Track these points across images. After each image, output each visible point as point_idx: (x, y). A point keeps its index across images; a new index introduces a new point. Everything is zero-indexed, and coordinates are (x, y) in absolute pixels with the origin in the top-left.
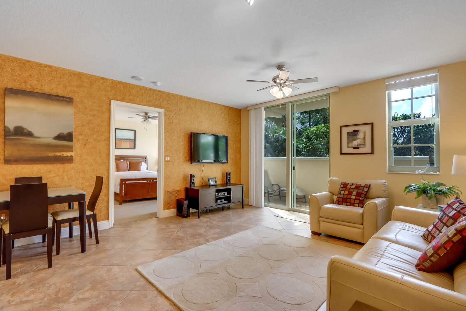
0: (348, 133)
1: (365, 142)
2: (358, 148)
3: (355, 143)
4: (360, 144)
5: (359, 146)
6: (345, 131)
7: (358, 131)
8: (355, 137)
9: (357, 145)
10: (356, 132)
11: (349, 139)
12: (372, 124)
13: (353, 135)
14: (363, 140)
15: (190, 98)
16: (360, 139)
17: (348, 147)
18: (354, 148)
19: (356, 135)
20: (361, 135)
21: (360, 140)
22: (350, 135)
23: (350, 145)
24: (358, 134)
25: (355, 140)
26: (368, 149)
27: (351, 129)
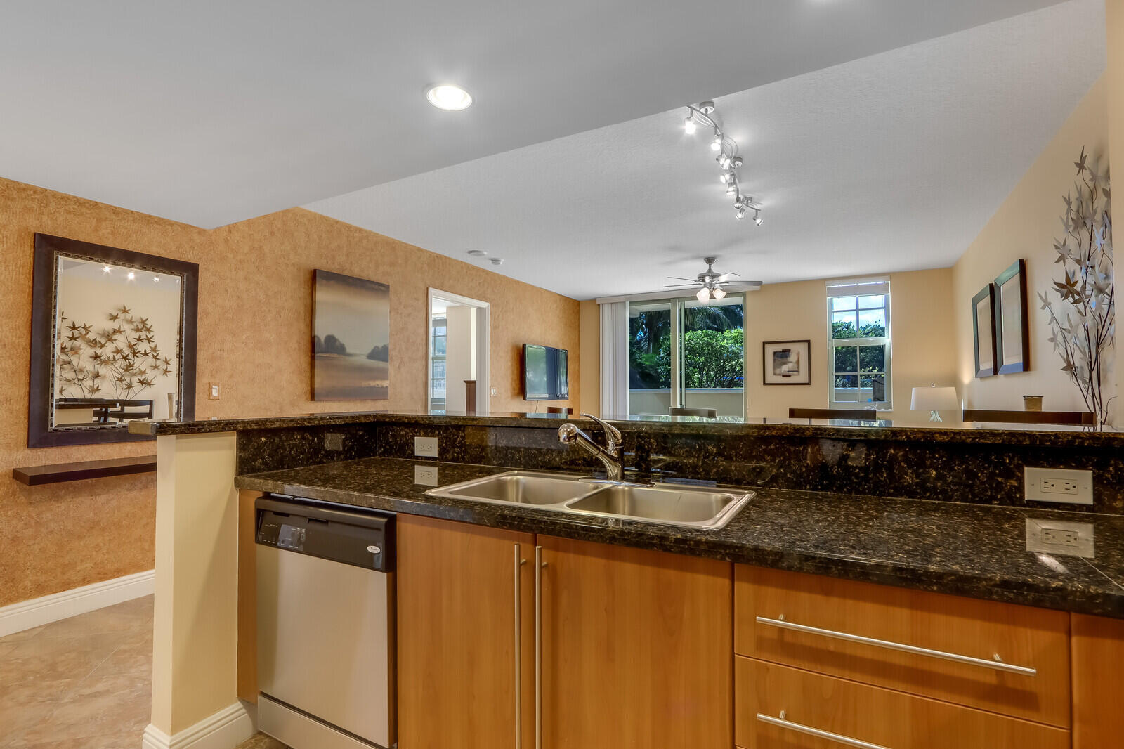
0: (775, 353)
1: (798, 367)
2: (789, 376)
3: (785, 369)
4: (792, 370)
5: (790, 373)
6: (771, 350)
7: (789, 351)
8: (785, 360)
9: (788, 371)
10: (785, 353)
11: (776, 362)
12: (809, 342)
13: (782, 356)
14: (796, 365)
15: (518, 282)
16: (791, 362)
17: (775, 374)
18: (784, 376)
19: (787, 356)
20: (792, 358)
21: (792, 364)
22: (777, 357)
23: (778, 371)
24: (788, 354)
25: (785, 364)
26: (802, 378)
27: (779, 348)
